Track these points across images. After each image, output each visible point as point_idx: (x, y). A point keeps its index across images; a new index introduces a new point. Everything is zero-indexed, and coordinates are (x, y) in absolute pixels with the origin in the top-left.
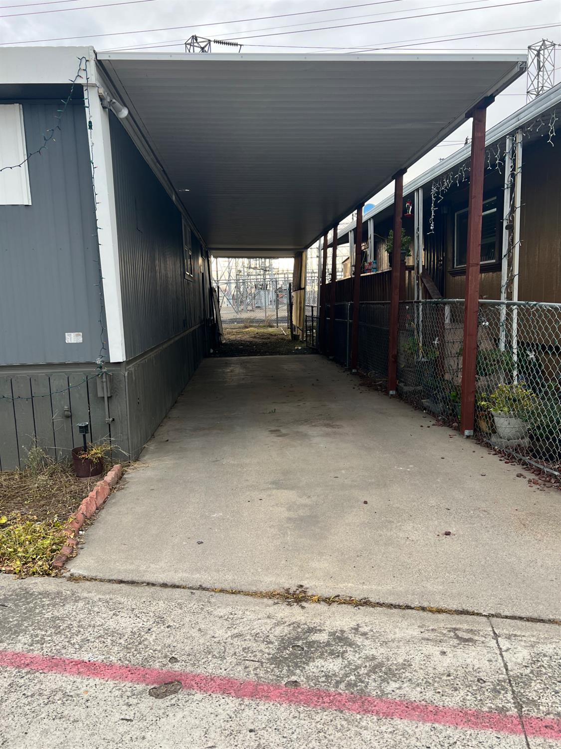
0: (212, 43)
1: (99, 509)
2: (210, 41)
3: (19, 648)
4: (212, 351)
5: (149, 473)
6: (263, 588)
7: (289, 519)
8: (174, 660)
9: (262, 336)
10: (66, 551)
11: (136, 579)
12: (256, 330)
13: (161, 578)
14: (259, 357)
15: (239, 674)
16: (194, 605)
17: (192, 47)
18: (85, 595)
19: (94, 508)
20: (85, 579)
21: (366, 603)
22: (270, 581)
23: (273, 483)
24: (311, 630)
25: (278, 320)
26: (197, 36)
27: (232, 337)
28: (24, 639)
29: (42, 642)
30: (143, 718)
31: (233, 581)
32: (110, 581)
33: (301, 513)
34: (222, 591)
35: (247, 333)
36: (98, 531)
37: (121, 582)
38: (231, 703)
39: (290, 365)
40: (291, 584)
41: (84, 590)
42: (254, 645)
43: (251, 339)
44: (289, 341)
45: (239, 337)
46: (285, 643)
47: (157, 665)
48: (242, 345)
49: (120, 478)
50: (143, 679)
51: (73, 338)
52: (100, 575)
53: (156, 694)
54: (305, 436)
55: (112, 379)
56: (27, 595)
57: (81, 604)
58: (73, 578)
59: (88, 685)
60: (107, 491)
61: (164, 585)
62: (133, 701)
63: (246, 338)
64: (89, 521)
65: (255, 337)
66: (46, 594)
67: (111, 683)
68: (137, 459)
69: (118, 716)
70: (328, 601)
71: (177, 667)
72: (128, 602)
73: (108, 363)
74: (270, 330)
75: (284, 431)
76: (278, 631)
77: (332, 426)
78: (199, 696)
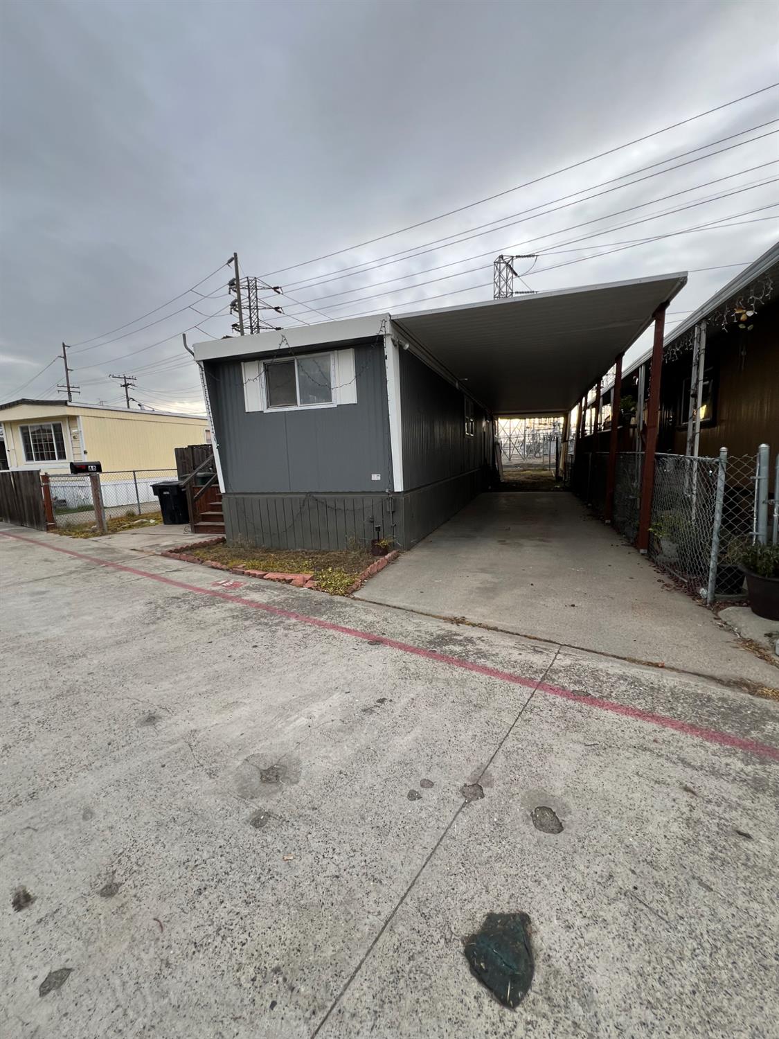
1: (378, 571)
3: (322, 619)
4: (490, 487)
5: (412, 557)
6: (443, 615)
7: (478, 588)
8: (384, 634)
9: (535, 477)
10: (354, 587)
11: (382, 602)
12: (532, 473)
13: (395, 604)
14: (523, 493)
15: (411, 643)
16: (404, 617)
18: (356, 605)
19: (376, 570)
20: (359, 599)
21: (495, 629)
22: (448, 613)
23: (481, 569)
24: (456, 635)
25: (550, 466)
27: (511, 478)
28: (325, 617)
29: (332, 618)
30: (362, 650)
31: (430, 610)
32: (370, 602)
33: (488, 585)
34: (422, 613)
35: (523, 475)
36: (374, 581)
37: (375, 603)
38: (401, 652)
39: (543, 499)
40: (458, 615)
41: (356, 604)
42: (423, 635)
43: (525, 479)
44: (553, 481)
45: (515, 478)
46: (438, 637)
47: (376, 634)
48: (517, 484)
49: (396, 558)
50: (368, 638)
51: (376, 477)
52: (366, 599)
53: (370, 643)
54: (521, 545)
55: (395, 501)
56: (331, 602)
57: (353, 608)
58: (354, 599)
59: (344, 636)
60: (385, 564)
61: (395, 607)
62: (360, 644)
63: (522, 478)
64: (371, 576)
65: (529, 478)
66: (340, 602)
67: (354, 637)
68: (408, 550)
69: (352, 647)
70: (474, 625)
71: (384, 637)
72: (375, 611)
73: (393, 492)
74: (543, 473)
75: (508, 541)
76: (438, 632)
77: (544, 541)
78: (388, 647)
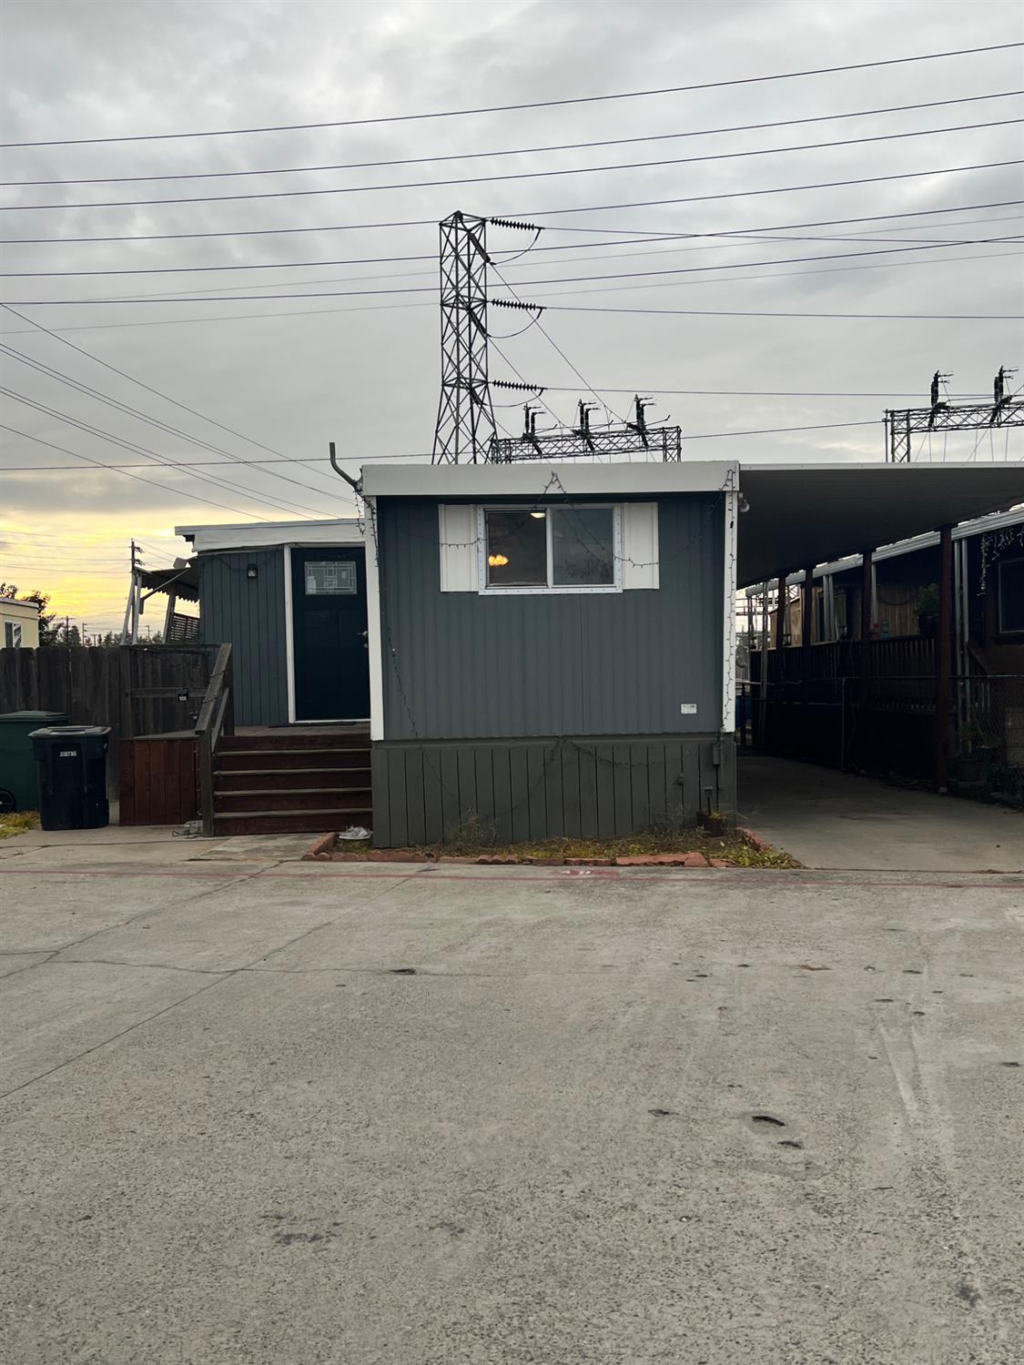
0: (488, 224)
2: (484, 221)
17: (453, 231)
26: (462, 212)
51: (688, 709)
73: (719, 733)
